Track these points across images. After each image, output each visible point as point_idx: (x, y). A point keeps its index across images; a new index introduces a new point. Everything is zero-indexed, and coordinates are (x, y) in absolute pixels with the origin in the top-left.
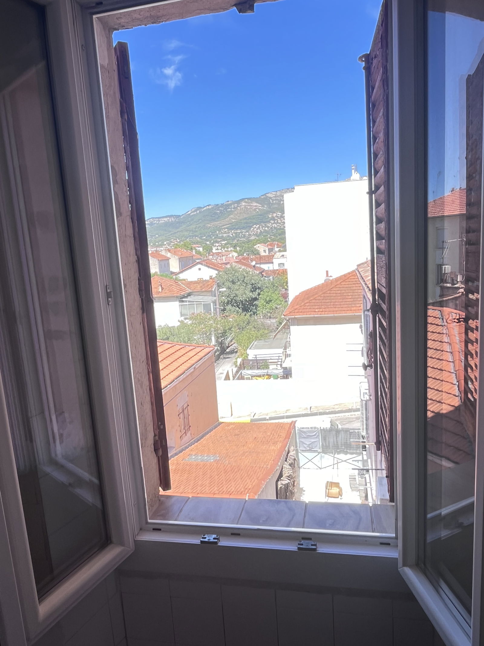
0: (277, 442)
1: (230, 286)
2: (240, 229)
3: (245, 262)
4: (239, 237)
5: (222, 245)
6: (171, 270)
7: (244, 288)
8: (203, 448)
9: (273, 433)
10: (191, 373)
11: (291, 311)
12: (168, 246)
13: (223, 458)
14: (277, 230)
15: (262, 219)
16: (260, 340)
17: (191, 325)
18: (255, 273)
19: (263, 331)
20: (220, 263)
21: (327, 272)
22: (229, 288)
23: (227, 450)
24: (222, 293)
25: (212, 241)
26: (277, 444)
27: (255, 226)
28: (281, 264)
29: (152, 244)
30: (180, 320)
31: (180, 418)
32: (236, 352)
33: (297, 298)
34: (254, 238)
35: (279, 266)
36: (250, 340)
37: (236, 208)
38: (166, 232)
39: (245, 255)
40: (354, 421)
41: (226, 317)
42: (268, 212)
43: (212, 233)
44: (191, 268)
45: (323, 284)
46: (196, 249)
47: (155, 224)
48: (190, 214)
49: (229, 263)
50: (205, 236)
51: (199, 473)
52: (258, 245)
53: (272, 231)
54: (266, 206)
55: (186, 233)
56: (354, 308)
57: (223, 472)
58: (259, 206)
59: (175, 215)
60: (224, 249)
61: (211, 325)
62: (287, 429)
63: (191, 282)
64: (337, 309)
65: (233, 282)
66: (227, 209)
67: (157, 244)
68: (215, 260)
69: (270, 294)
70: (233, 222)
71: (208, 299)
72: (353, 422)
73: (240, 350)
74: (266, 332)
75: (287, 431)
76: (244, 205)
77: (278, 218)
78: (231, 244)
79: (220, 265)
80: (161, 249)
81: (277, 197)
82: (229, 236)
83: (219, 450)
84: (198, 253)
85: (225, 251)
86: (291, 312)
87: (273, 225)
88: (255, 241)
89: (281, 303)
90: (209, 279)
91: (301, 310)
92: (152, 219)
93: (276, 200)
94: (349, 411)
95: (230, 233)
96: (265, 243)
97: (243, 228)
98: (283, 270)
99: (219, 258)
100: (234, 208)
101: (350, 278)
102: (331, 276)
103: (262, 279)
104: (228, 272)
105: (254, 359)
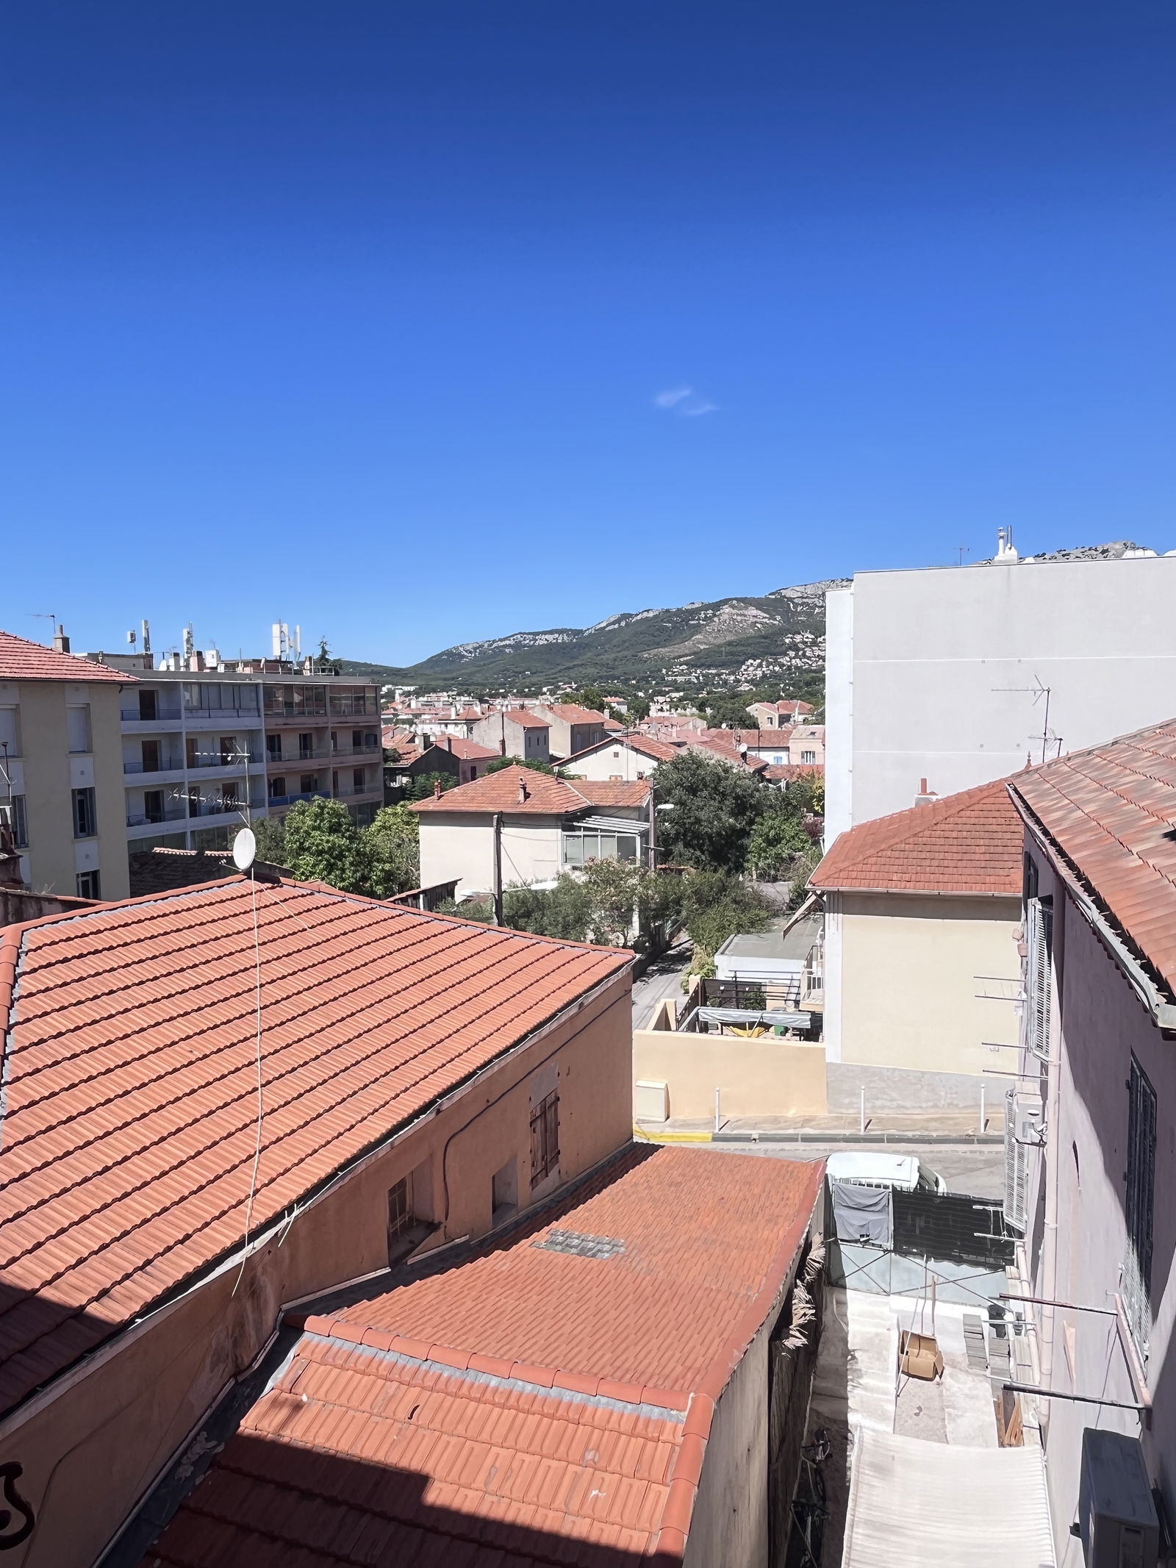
0: (778, 1216)
1: (684, 797)
2: (716, 667)
3: (722, 743)
4: (713, 684)
5: (672, 701)
6: (551, 752)
7: (716, 804)
8: (586, 1214)
9: (767, 1189)
10: (572, 1017)
11: (830, 873)
12: (549, 697)
13: (635, 1252)
14: (801, 673)
15: (767, 645)
16: (748, 933)
17: (586, 885)
18: (744, 771)
19: (757, 912)
20: (665, 741)
21: (924, 781)
22: (680, 803)
23: (646, 1227)
24: (665, 815)
25: (650, 691)
26: (776, 1224)
27: (751, 661)
28: (807, 752)
29: (515, 691)
30: (561, 872)
31: (534, 1132)
32: (689, 959)
33: (845, 842)
34: (747, 689)
35: (803, 757)
36: (723, 931)
37: (710, 618)
38: (547, 666)
39: (724, 726)
40: (980, 1169)
41: (668, 871)
42: (782, 632)
43: (651, 672)
44: (596, 750)
45: (911, 810)
46: (611, 708)
47: (525, 646)
48: (605, 627)
49: (685, 743)
50: (634, 679)
51: (569, 1293)
52: (757, 705)
53: (790, 674)
54: (778, 618)
55: (592, 671)
56: (992, 879)
57: (631, 1297)
58: (764, 618)
59: (570, 630)
60: (677, 710)
61: (633, 888)
62: (806, 1182)
63: (594, 783)
64: (946, 878)
65: (693, 790)
66: (690, 620)
67: (527, 690)
68: (653, 734)
69: (777, 822)
70: (701, 650)
71: (632, 827)
72: (978, 1173)
73: (697, 954)
74: (763, 914)
75: (805, 1186)
76: (728, 613)
77: (807, 646)
78: (692, 700)
79: (665, 748)
80: (534, 702)
81: (806, 598)
82: (689, 682)
83: (627, 1226)
84: (615, 715)
85: (680, 715)
86: (828, 877)
87: (793, 661)
88: (749, 697)
89: (803, 847)
90: (636, 779)
91: (854, 874)
92: (519, 636)
93: (803, 604)
94: (968, 1140)
95: (694, 674)
96: (772, 702)
97: (723, 665)
98: (811, 766)
99: (664, 730)
100: (706, 619)
101: (983, 802)
102: (933, 793)
103: (761, 785)
104: (680, 766)
105: (730, 979)
